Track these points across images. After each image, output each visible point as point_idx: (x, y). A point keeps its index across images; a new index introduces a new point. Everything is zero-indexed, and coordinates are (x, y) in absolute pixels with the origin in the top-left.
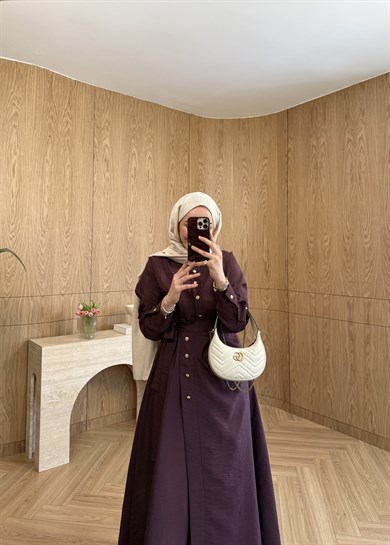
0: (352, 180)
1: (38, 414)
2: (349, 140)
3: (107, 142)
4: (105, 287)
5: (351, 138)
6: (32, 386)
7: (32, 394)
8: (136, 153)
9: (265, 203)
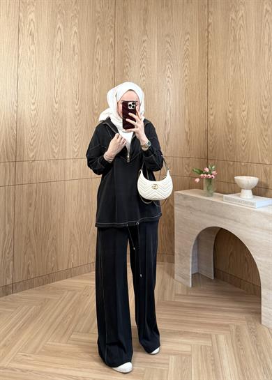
3: (32, 16)
4: (31, 155)
8: (62, 28)
9: (186, 76)
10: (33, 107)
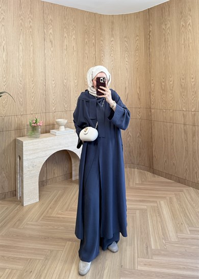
0: (185, 47)
1: (22, 177)
2: (183, 26)
3: (51, 31)
4: (53, 109)
5: (184, 24)
6: (18, 162)
7: (18, 166)
8: (67, 37)
9: (137, 61)
10: (53, 83)
